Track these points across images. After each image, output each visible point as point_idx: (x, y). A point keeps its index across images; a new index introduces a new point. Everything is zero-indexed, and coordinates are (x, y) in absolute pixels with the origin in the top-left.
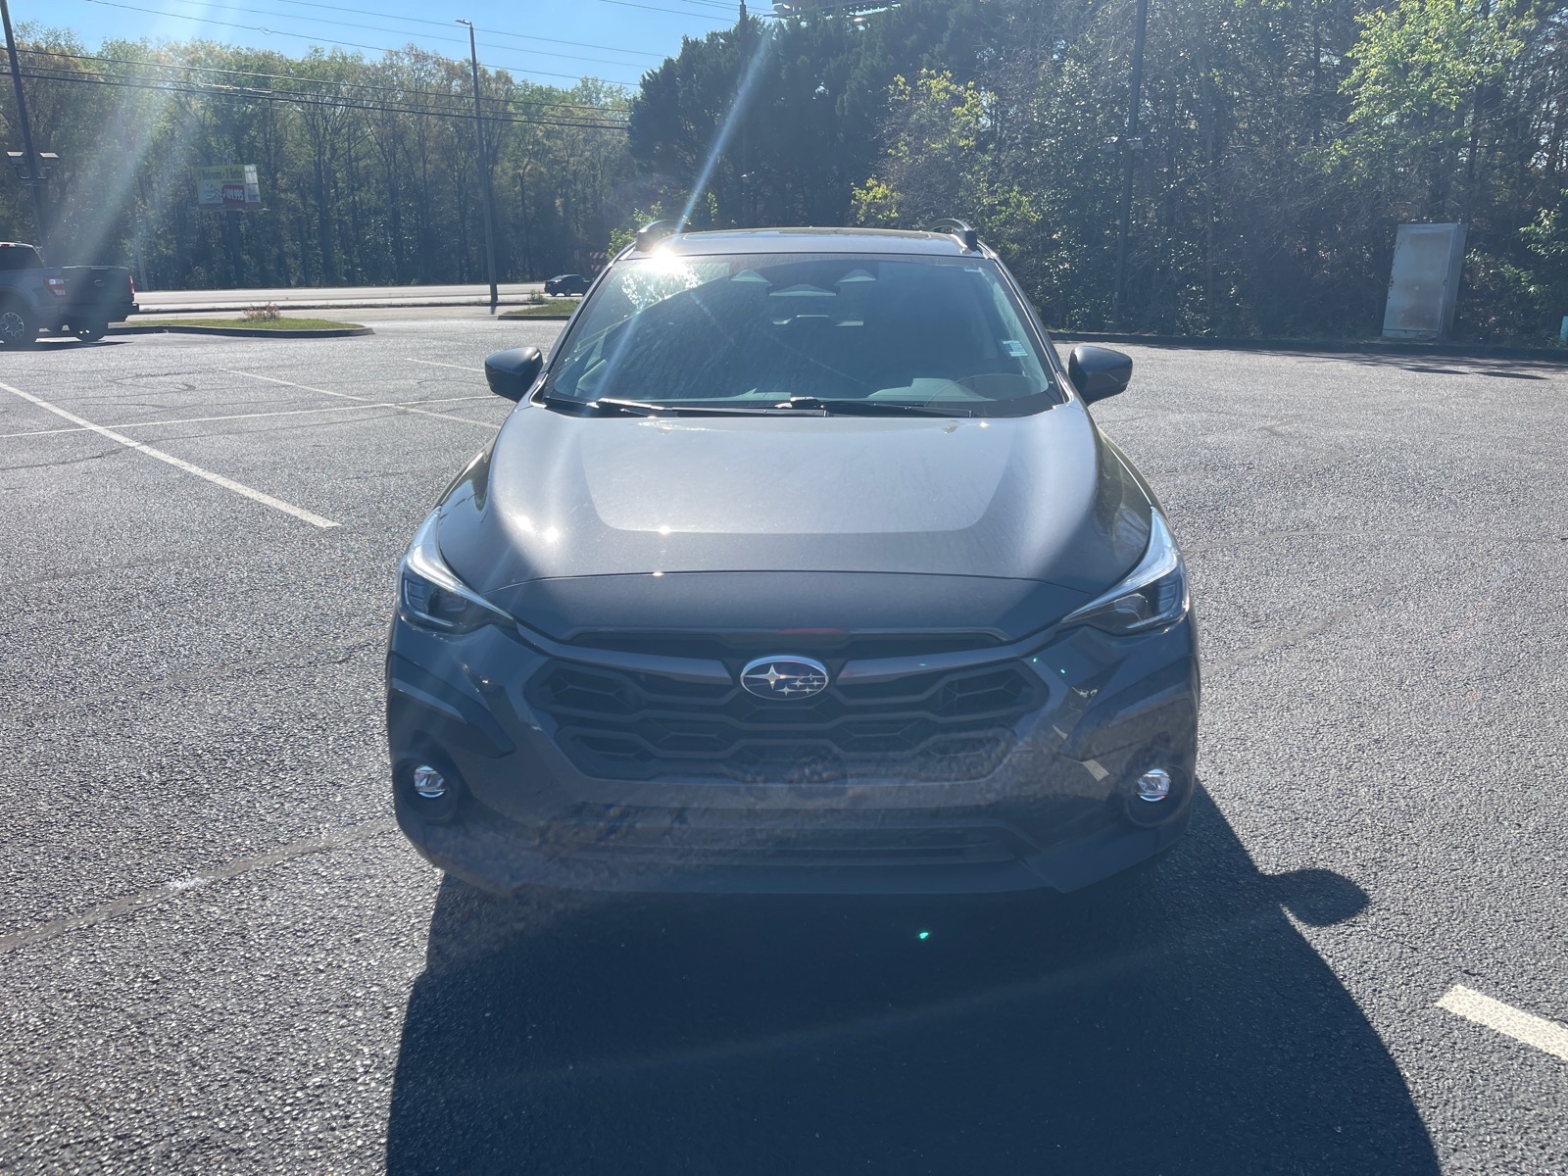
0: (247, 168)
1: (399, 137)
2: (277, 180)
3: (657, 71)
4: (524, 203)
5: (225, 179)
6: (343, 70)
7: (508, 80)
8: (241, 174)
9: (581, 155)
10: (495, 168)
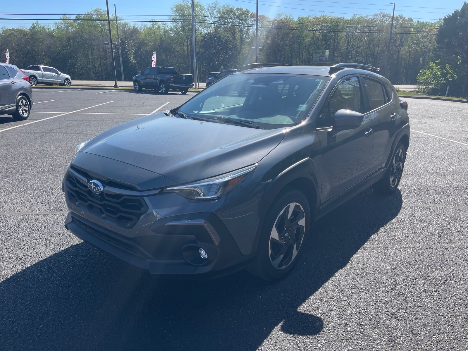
0: (326, 51)
1: (372, 41)
2: (335, 54)
3: (451, 15)
4: (409, 59)
5: (320, 54)
6: (360, 21)
7: (412, 20)
8: (324, 52)
9: (433, 44)
10: (401, 48)
